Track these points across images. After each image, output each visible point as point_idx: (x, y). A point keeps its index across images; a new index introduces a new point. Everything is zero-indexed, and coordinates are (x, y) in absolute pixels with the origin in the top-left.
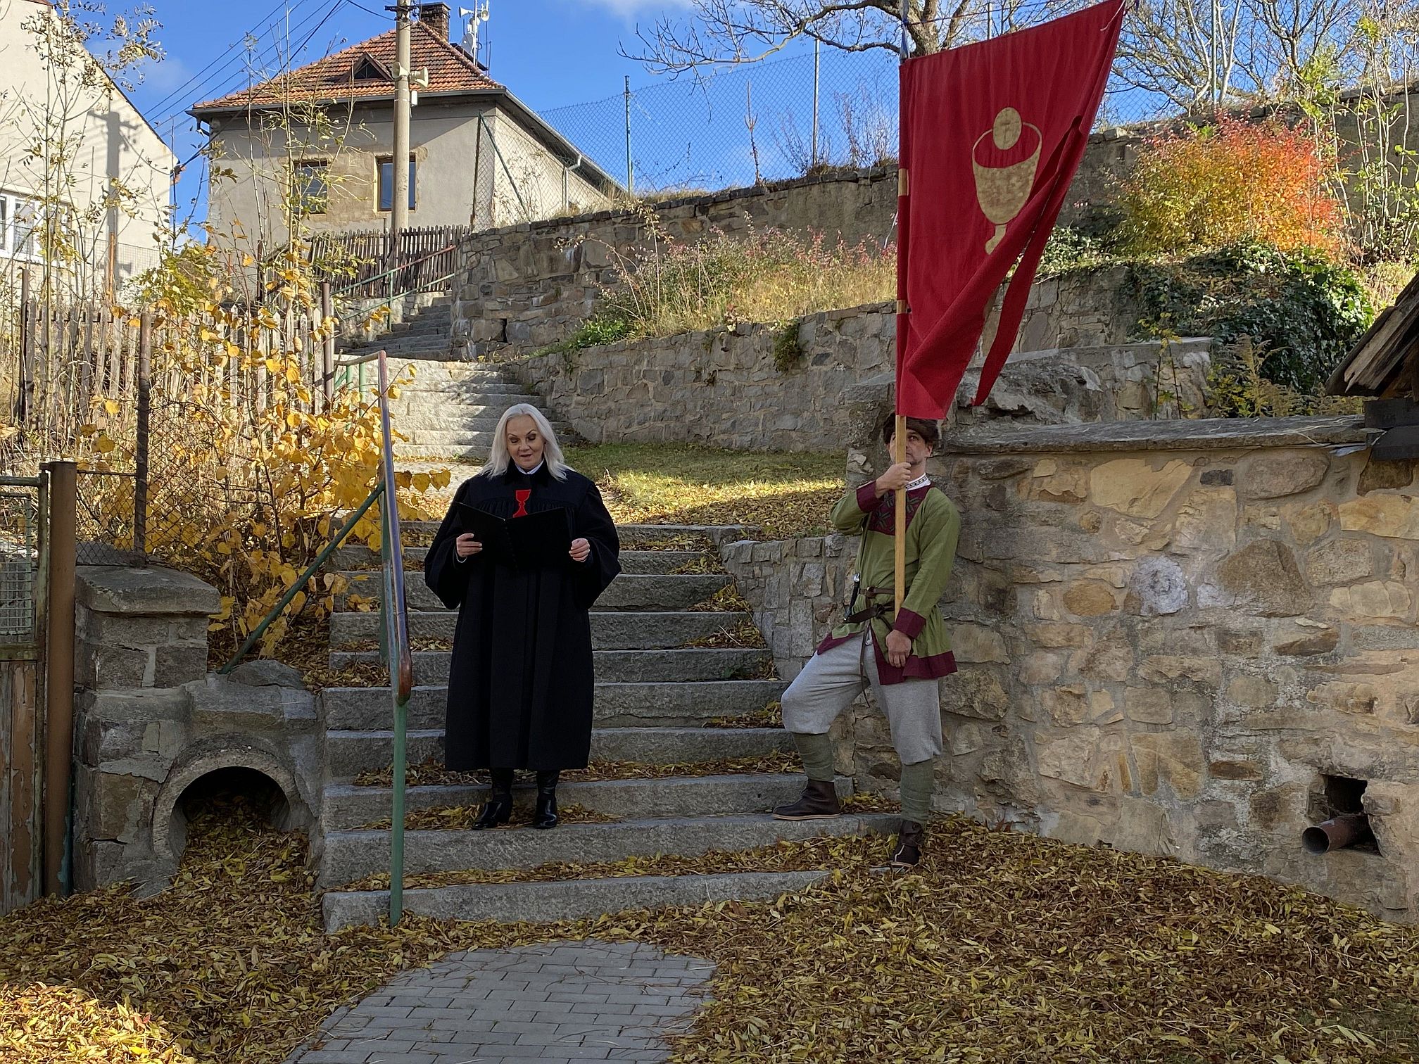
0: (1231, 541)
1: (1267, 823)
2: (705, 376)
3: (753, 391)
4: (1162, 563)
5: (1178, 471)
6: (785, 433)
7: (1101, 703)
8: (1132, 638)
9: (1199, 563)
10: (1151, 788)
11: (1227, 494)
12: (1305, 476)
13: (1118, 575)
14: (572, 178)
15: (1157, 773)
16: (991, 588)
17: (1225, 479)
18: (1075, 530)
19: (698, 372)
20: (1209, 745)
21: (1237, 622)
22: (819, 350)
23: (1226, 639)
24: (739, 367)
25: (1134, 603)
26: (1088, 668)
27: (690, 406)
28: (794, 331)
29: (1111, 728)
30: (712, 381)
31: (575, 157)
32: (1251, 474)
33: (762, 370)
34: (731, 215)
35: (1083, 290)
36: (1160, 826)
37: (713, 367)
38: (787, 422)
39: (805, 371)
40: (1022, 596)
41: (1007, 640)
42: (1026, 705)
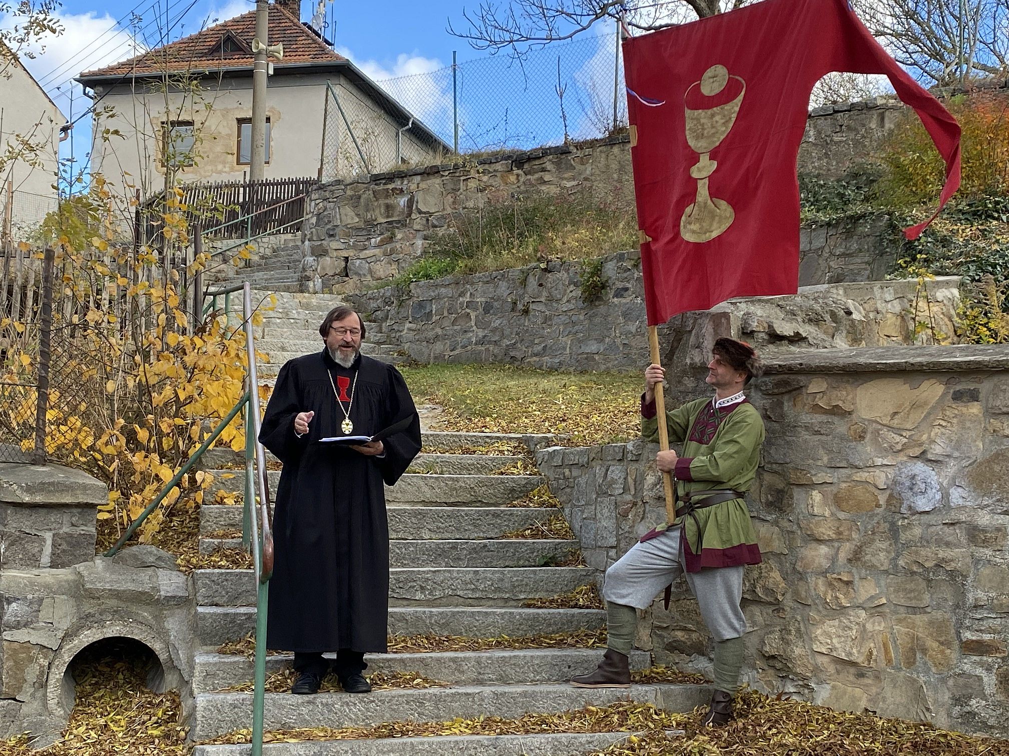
0: (979, 449)
3: (561, 320)
4: (920, 468)
5: (933, 389)
6: (589, 356)
7: (867, 590)
8: (893, 533)
9: (952, 468)
10: (910, 662)
11: (975, 409)
13: (881, 478)
14: (404, 138)
15: (915, 648)
16: (771, 489)
17: (973, 396)
18: (844, 438)
19: (515, 303)
20: (960, 625)
21: (984, 519)
22: (620, 285)
23: (975, 534)
25: (895, 502)
26: (856, 558)
28: (598, 268)
29: (875, 610)
30: (526, 312)
31: (407, 119)
32: (995, 392)
33: (570, 302)
35: (849, 234)
36: (918, 696)
37: (527, 299)
38: (591, 347)
39: (607, 303)
40: (798, 494)
41: (786, 535)
42: (802, 588)
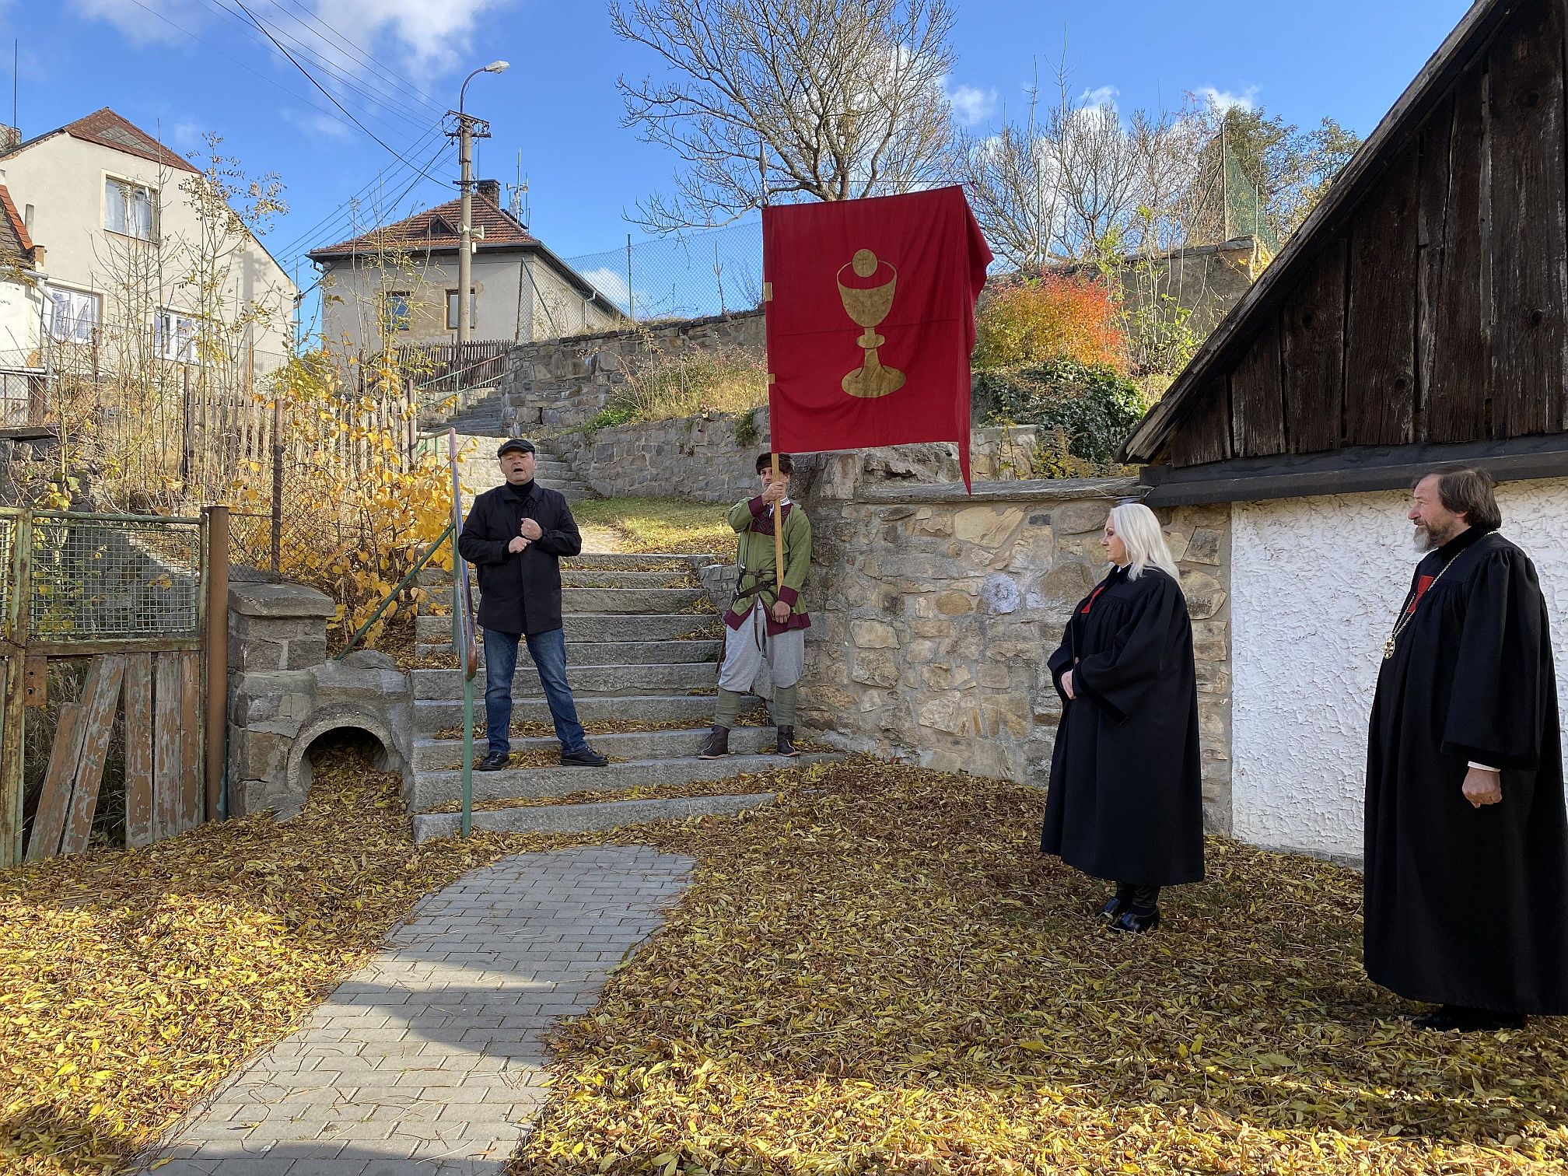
0: (1049, 563)
2: (687, 450)
3: (720, 460)
4: (1003, 579)
5: (1014, 515)
7: (962, 675)
8: (982, 630)
9: (1028, 578)
10: (995, 733)
11: (1047, 531)
13: (974, 586)
14: (589, 307)
15: (999, 721)
16: (887, 596)
17: (1046, 521)
18: (944, 556)
19: (682, 446)
20: (1034, 702)
21: (1053, 619)
23: (1046, 630)
24: (711, 443)
25: (984, 606)
26: (953, 650)
27: (676, 470)
28: (750, 418)
29: (968, 692)
30: (691, 453)
31: (591, 292)
32: (1062, 518)
33: (727, 446)
34: (704, 336)
36: (1001, 759)
37: (692, 443)
39: (757, 446)
40: (909, 601)
41: (898, 633)
42: (911, 675)
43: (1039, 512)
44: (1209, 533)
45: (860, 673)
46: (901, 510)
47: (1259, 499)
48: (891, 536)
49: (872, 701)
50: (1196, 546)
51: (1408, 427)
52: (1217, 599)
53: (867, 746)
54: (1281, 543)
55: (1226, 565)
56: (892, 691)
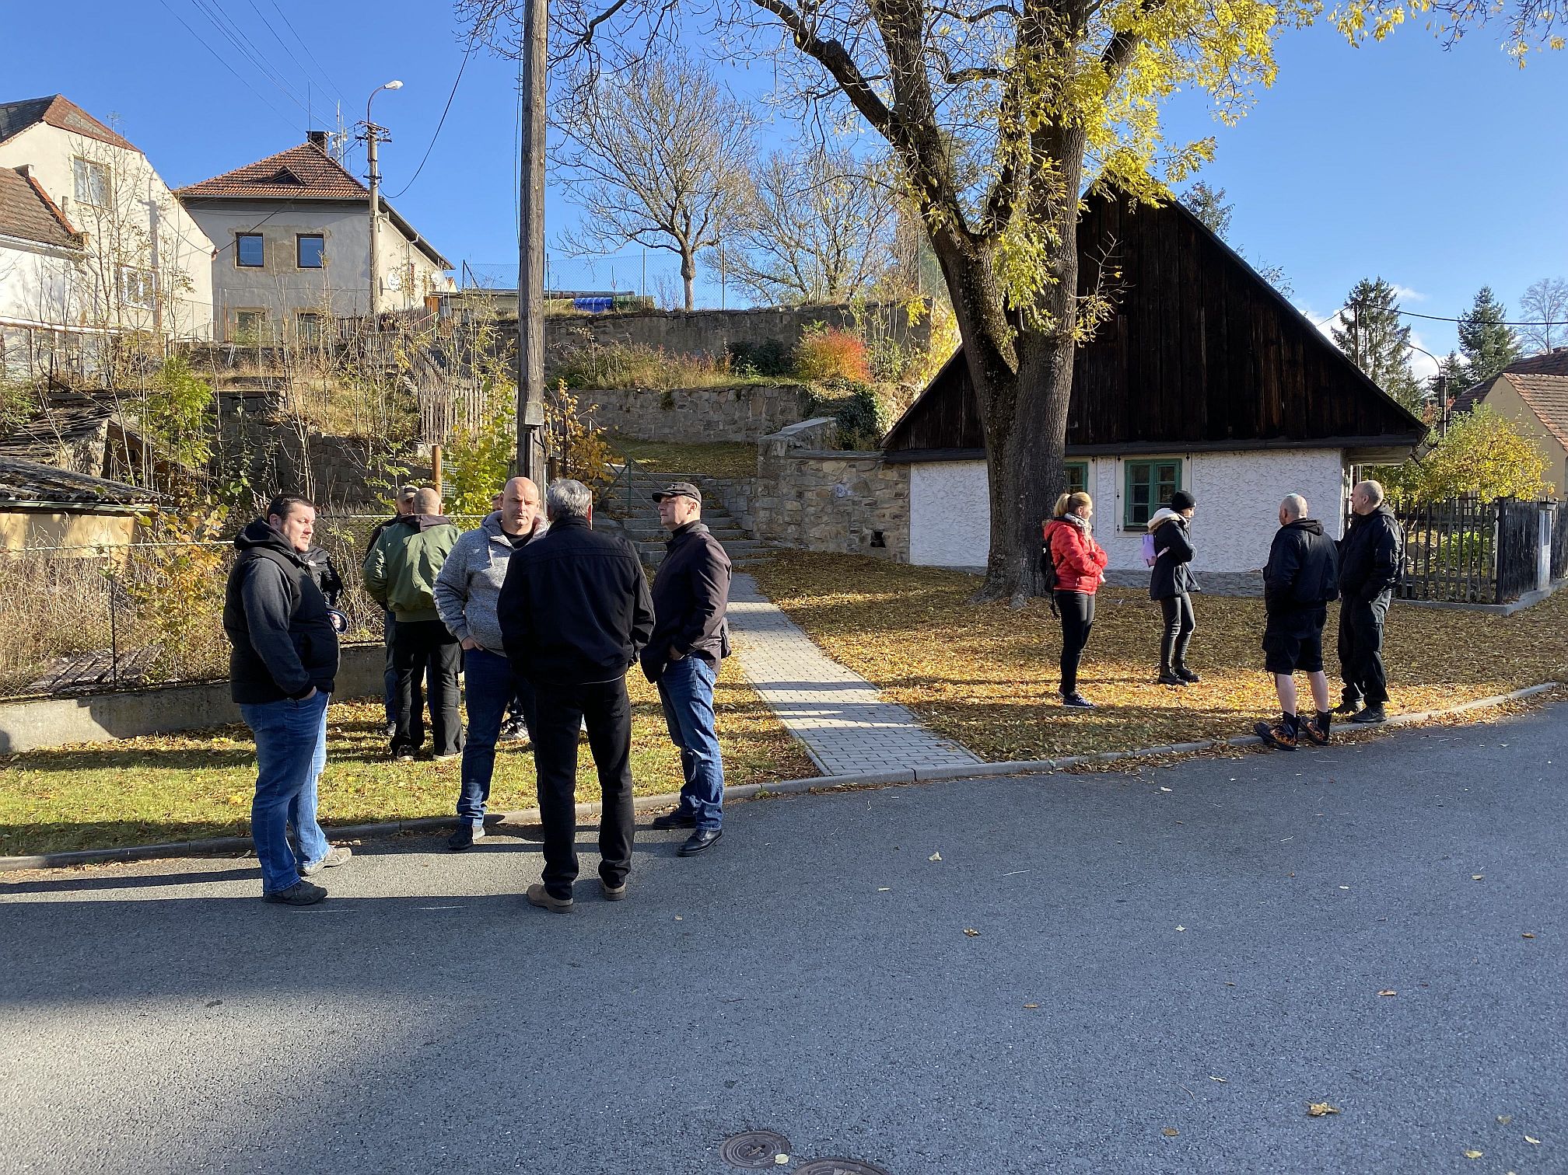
0: (855, 480)
1: (862, 542)
2: (624, 409)
3: (650, 416)
4: (839, 485)
5: (843, 464)
6: (666, 435)
7: (825, 518)
8: (832, 503)
9: (848, 485)
11: (854, 469)
12: (871, 466)
13: (829, 488)
16: (797, 492)
18: (819, 477)
19: (621, 407)
21: (856, 499)
22: (681, 403)
23: (854, 503)
24: (642, 406)
25: (833, 494)
26: (822, 510)
27: (617, 420)
28: (669, 394)
29: (827, 524)
30: (628, 411)
33: (653, 409)
34: (605, 326)
37: (628, 405)
38: (667, 430)
39: (674, 411)
40: (806, 493)
41: (802, 505)
42: (807, 520)
43: (852, 463)
44: (904, 472)
45: (787, 519)
46: (803, 461)
47: (918, 462)
48: (799, 470)
49: (792, 529)
50: (900, 476)
51: (958, 442)
52: (906, 492)
53: (790, 545)
54: (924, 475)
55: (909, 482)
56: (799, 525)
